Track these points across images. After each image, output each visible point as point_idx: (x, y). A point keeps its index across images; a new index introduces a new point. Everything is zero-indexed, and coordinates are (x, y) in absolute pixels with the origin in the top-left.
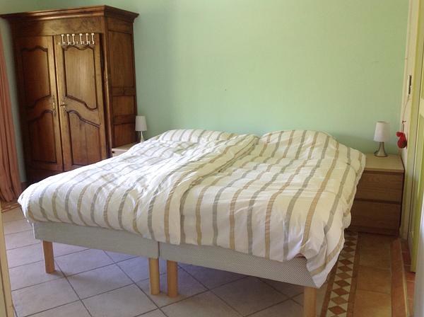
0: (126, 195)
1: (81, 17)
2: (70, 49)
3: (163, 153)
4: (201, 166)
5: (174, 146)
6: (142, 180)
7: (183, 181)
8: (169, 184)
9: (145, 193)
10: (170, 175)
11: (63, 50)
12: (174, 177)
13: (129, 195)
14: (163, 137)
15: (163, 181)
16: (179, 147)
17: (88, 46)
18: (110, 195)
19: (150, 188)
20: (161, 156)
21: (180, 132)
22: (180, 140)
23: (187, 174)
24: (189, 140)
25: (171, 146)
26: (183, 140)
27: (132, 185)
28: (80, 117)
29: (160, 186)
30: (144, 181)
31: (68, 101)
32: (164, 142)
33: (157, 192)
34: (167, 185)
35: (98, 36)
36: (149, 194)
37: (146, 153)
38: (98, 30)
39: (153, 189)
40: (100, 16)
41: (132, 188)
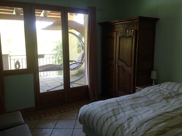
0: (117, 128)
1: (128, 23)
2: (122, 38)
3: (156, 98)
4: (172, 118)
5: (166, 93)
6: (131, 119)
7: (152, 130)
8: (143, 130)
9: (128, 131)
10: (146, 121)
11: (120, 38)
12: (148, 124)
13: (119, 129)
14: (163, 86)
15: (140, 126)
16: (169, 95)
17: (130, 36)
18: (110, 125)
19: (131, 128)
20: (155, 100)
21: (174, 84)
22: (172, 89)
23: (157, 124)
24: (178, 90)
25: (165, 93)
26: (174, 90)
27: (124, 122)
28: (123, 69)
29: (137, 129)
30: (131, 121)
31: (119, 61)
32: (162, 89)
33: (133, 133)
34: (140, 130)
35: (135, 31)
36: (129, 132)
37: (148, 96)
38: (135, 29)
39: (132, 130)
40: (137, 22)
41: (123, 124)
